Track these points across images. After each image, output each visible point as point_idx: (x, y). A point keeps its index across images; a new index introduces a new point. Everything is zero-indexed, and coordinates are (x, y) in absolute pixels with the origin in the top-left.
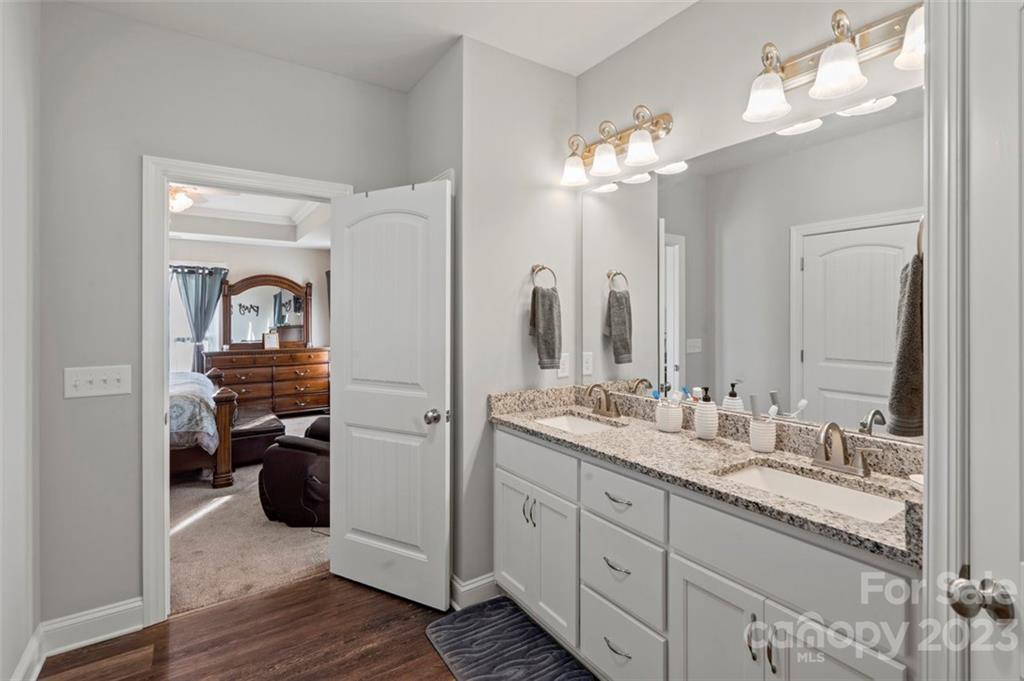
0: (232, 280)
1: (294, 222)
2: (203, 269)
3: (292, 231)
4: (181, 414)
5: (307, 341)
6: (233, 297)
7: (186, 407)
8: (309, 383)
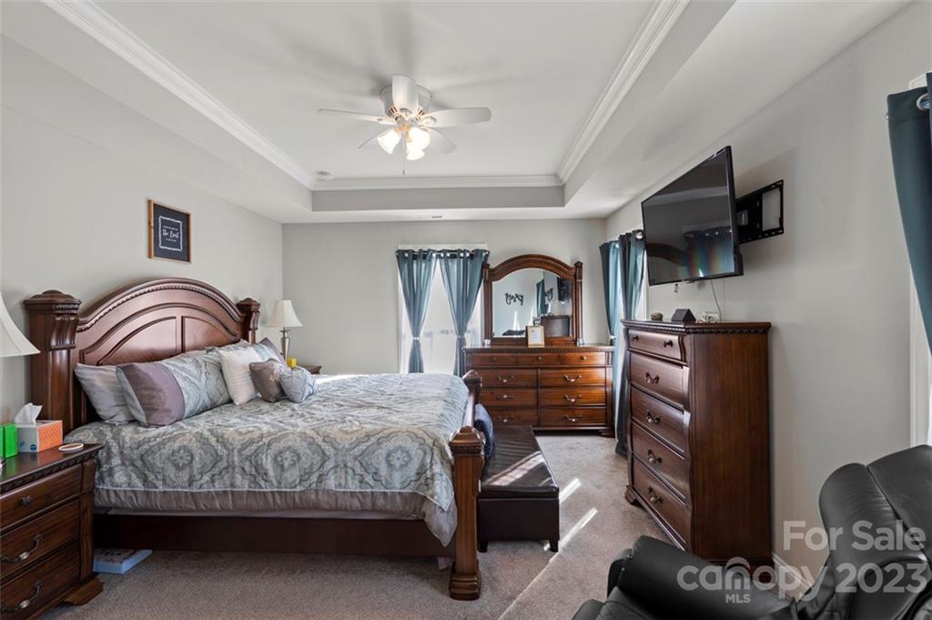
0: (493, 263)
1: (561, 181)
2: (464, 252)
3: (558, 193)
4: (407, 464)
5: (577, 336)
6: (494, 283)
7: (413, 453)
8: (581, 392)
